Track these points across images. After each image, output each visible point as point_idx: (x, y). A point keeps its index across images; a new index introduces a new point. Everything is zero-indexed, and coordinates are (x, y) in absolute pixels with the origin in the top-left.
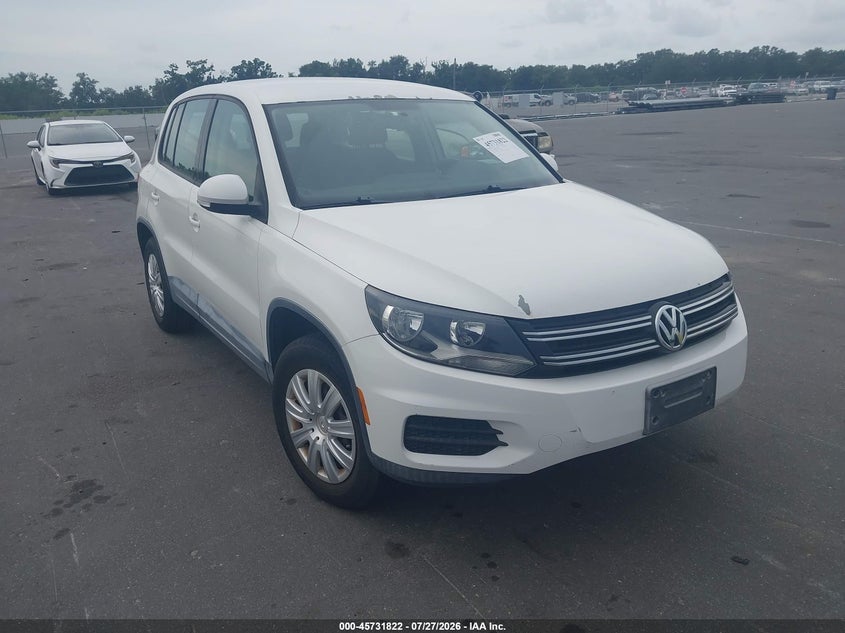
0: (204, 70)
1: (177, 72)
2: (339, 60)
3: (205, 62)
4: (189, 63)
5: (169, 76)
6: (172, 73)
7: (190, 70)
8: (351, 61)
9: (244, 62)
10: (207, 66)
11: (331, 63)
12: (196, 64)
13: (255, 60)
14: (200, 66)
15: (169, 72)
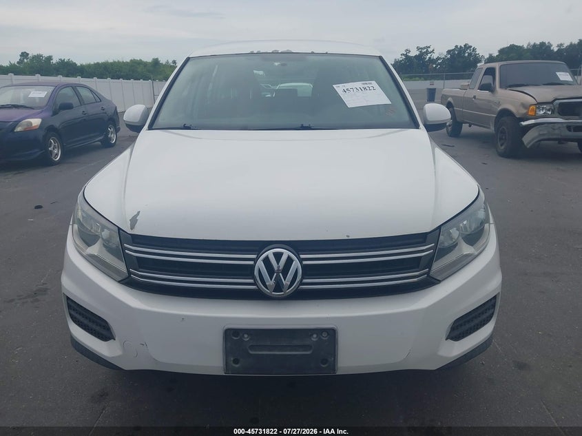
0: (427, 53)
1: (409, 55)
2: (532, 43)
3: (429, 47)
4: (418, 48)
5: (404, 57)
6: (406, 55)
7: (418, 53)
8: (542, 44)
9: (456, 46)
10: (430, 50)
11: (525, 46)
12: (421, 49)
13: (465, 46)
14: (425, 50)
15: (404, 55)
